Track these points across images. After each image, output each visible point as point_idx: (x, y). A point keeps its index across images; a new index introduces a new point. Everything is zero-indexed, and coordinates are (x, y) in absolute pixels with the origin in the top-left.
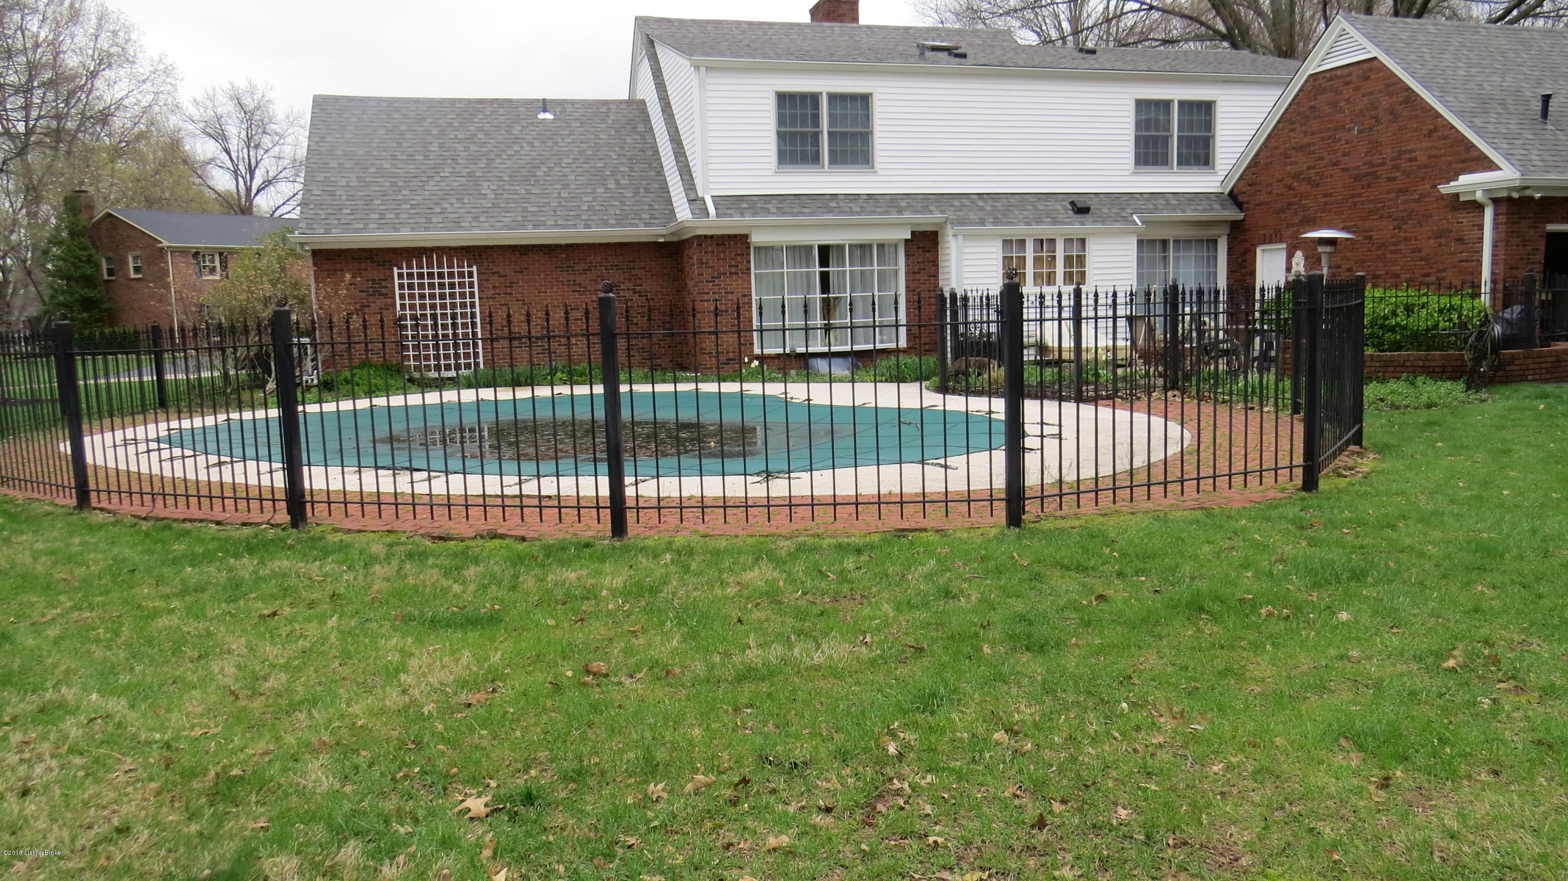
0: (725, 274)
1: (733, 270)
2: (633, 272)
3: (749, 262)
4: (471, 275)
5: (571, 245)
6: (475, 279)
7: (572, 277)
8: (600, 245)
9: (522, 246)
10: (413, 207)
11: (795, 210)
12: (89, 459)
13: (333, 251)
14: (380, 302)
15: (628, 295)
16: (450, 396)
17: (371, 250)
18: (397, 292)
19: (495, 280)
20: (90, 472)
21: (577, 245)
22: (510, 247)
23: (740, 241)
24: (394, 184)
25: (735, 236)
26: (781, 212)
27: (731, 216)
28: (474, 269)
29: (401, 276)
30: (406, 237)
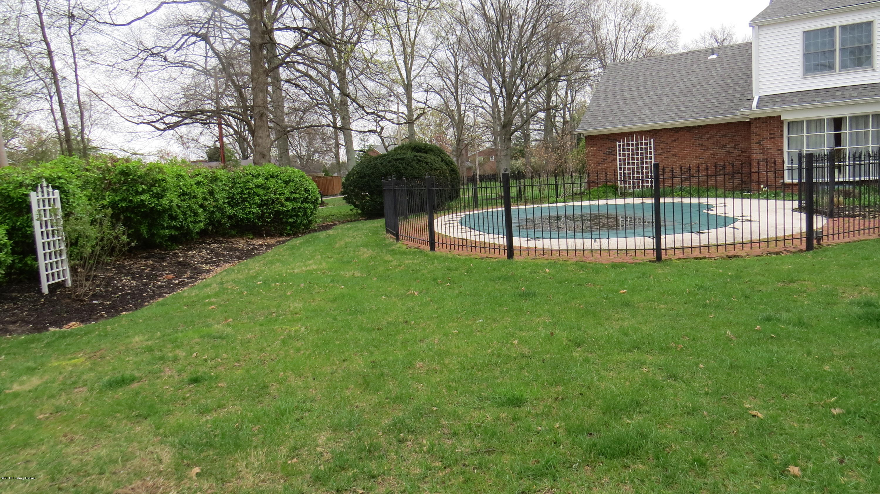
0: (767, 138)
1: (772, 136)
2: (734, 138)
3: (782, 131)
4: (650, 144)
5: (701, 126)
6: (652, 146)
7: (701, 142)
8: (716, 125)
9: (676, 128)
10: (628, 113)
11: (810, 100)
12: (436, 230)
13: (593, 136)
14: (612, 157)
15: (731, 150)
16: (629, 201)
17: (608, 135)
18: (618, 153)
19: (662, 145)
20: (436, 235)
21: (704, 126)
22: (670, 129)
23: (776, 120)
24: (624, 103)
25: (774, 117)
26: (801, 101)
27: (767, 106)
28: (652, 140)
29: (620, 146)
30: (620, 128)
